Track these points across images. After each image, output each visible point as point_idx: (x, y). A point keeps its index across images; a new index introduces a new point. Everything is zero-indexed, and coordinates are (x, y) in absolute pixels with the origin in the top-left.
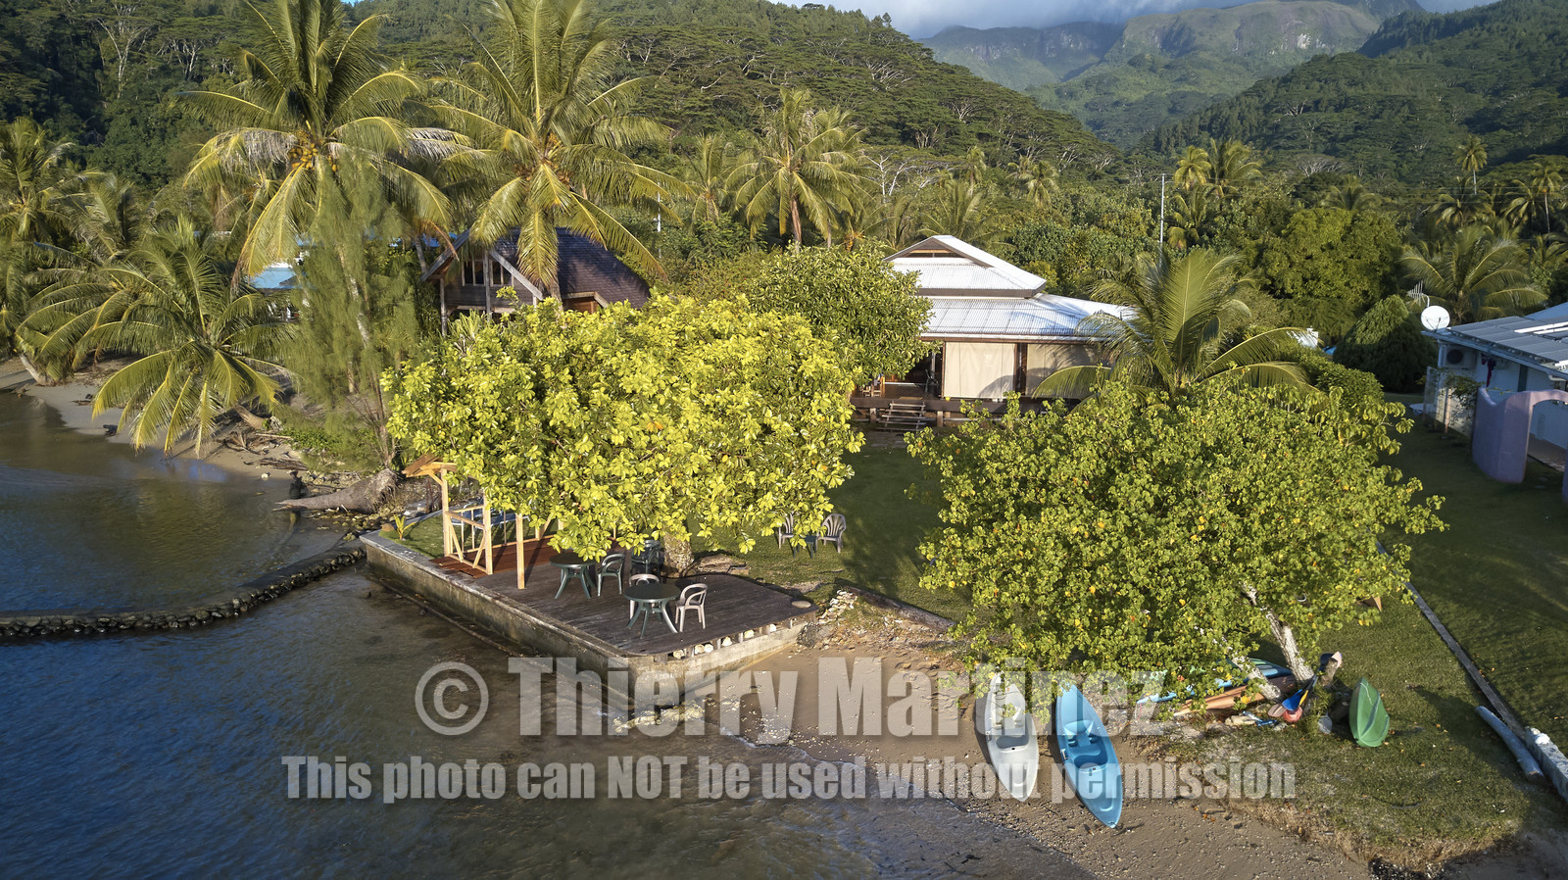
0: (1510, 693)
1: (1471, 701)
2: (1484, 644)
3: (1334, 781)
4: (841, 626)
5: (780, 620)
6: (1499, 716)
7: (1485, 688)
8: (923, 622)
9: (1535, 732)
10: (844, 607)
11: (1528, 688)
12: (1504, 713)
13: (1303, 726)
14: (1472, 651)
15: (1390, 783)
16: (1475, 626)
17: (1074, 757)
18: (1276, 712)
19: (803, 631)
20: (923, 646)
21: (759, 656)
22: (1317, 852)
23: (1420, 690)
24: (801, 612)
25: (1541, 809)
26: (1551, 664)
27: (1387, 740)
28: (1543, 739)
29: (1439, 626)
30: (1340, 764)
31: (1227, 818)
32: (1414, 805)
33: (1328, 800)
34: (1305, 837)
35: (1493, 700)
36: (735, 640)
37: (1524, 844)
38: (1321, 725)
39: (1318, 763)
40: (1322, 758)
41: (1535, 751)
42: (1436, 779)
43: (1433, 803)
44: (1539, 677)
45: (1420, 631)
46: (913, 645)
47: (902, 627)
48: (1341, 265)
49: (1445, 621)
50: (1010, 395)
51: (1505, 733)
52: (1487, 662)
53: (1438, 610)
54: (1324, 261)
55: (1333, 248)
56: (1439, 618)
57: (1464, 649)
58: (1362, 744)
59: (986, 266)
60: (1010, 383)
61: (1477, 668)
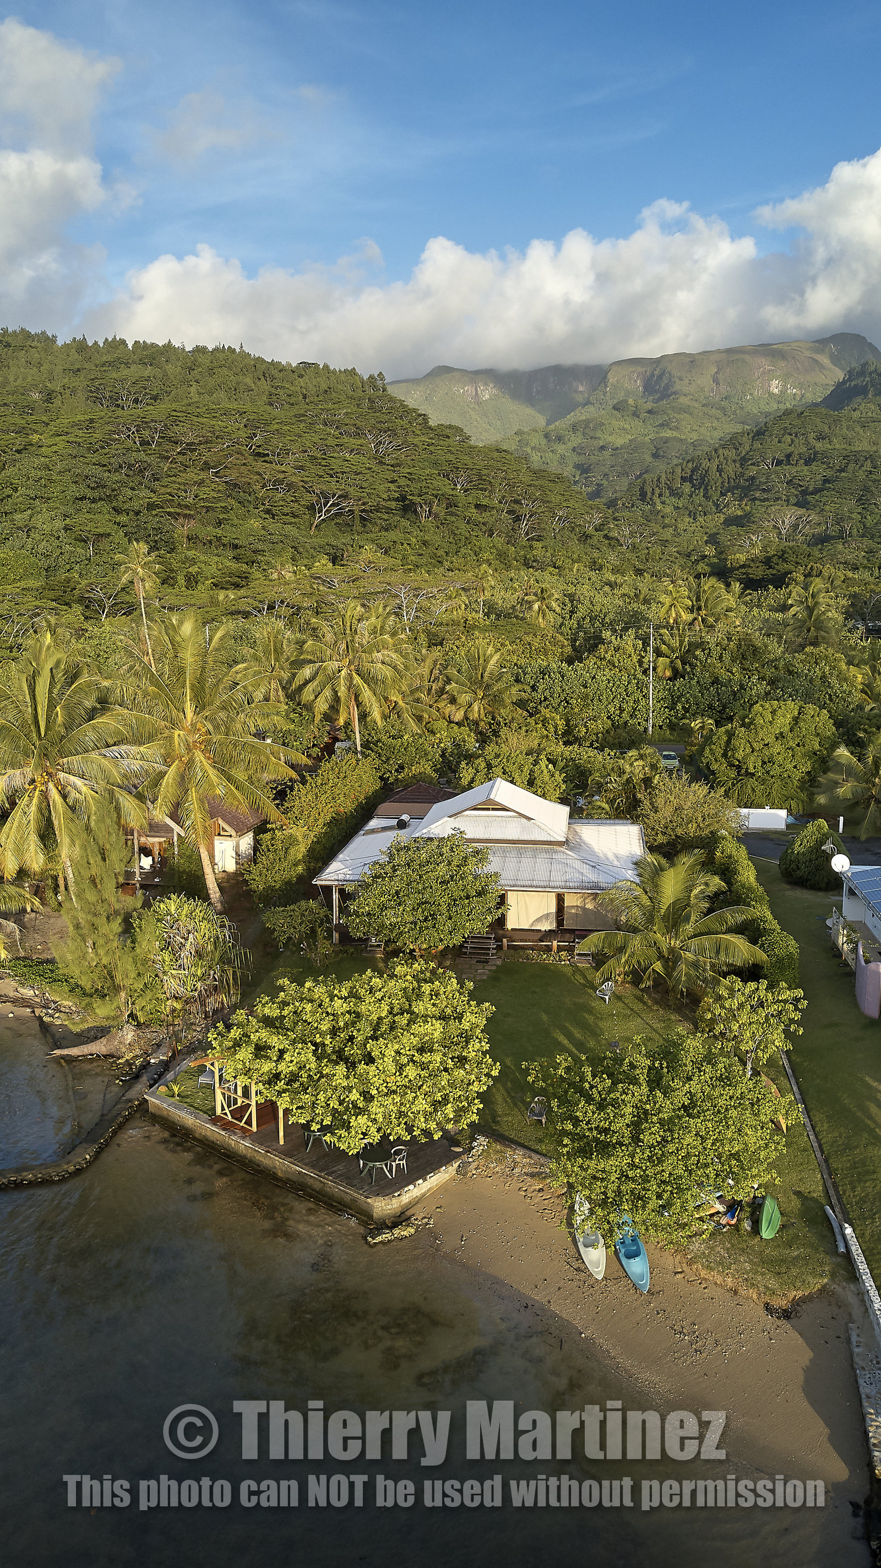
0: (844, 1191)
1: (825, 1202)
2: (837, 1155)
3: (751, 1262)
4: (482, 1162)
5: (448, 1163)
6: (834, 1212)
7: (831, 1192)
8: (530, 1157)
9: (846, 1225)
10: (482, 1148)
11: (853, 1189)
12: (837, 1209)
13: (737, 1227)
14: (831, 1161)
15: (776, 1261)
16: (835, 1142)
17: (623, 1251)
18: (723, 1221)
19: (459, 1166)
20: (532, 1175)
21: (437, 1185)
22: (741, 1301)
23: (798, 1193)
24: (458, 1155)
25: (842, 1272)
26: (867, 1172)
27: (777, 1233)
28: (849, 1231)
29: (815, 1145)
30: (754, 1250)
31: (700, 1284)
32: (785, 1273)
33: (747, 1273)
34: (736, 1292)
35: (834, 1201)
36: (425, 1180)
37: (832, 1291)
38: (747, 1225)
39: (743, 1250)
40: (746, 1247)
41: (844, 1236)
42: (797, 1258)
43: (795, 1272)
44: (859, 1181)
45: (805, 1150)
46: (526, 1174)
47: (518, 1160)
48: (790, 751)
49: (820, 1138)
50: (553, 926)
51: (835, 1224)
52: (837, 1169)
53: (817, 1129)
54: (777, 748)
55: (784, 737)
56: (816, 1136)
57: (826, 1161)
58: (764, 1237)
59: (529, 819)
60: (553, 919)
61: (830, 1175)
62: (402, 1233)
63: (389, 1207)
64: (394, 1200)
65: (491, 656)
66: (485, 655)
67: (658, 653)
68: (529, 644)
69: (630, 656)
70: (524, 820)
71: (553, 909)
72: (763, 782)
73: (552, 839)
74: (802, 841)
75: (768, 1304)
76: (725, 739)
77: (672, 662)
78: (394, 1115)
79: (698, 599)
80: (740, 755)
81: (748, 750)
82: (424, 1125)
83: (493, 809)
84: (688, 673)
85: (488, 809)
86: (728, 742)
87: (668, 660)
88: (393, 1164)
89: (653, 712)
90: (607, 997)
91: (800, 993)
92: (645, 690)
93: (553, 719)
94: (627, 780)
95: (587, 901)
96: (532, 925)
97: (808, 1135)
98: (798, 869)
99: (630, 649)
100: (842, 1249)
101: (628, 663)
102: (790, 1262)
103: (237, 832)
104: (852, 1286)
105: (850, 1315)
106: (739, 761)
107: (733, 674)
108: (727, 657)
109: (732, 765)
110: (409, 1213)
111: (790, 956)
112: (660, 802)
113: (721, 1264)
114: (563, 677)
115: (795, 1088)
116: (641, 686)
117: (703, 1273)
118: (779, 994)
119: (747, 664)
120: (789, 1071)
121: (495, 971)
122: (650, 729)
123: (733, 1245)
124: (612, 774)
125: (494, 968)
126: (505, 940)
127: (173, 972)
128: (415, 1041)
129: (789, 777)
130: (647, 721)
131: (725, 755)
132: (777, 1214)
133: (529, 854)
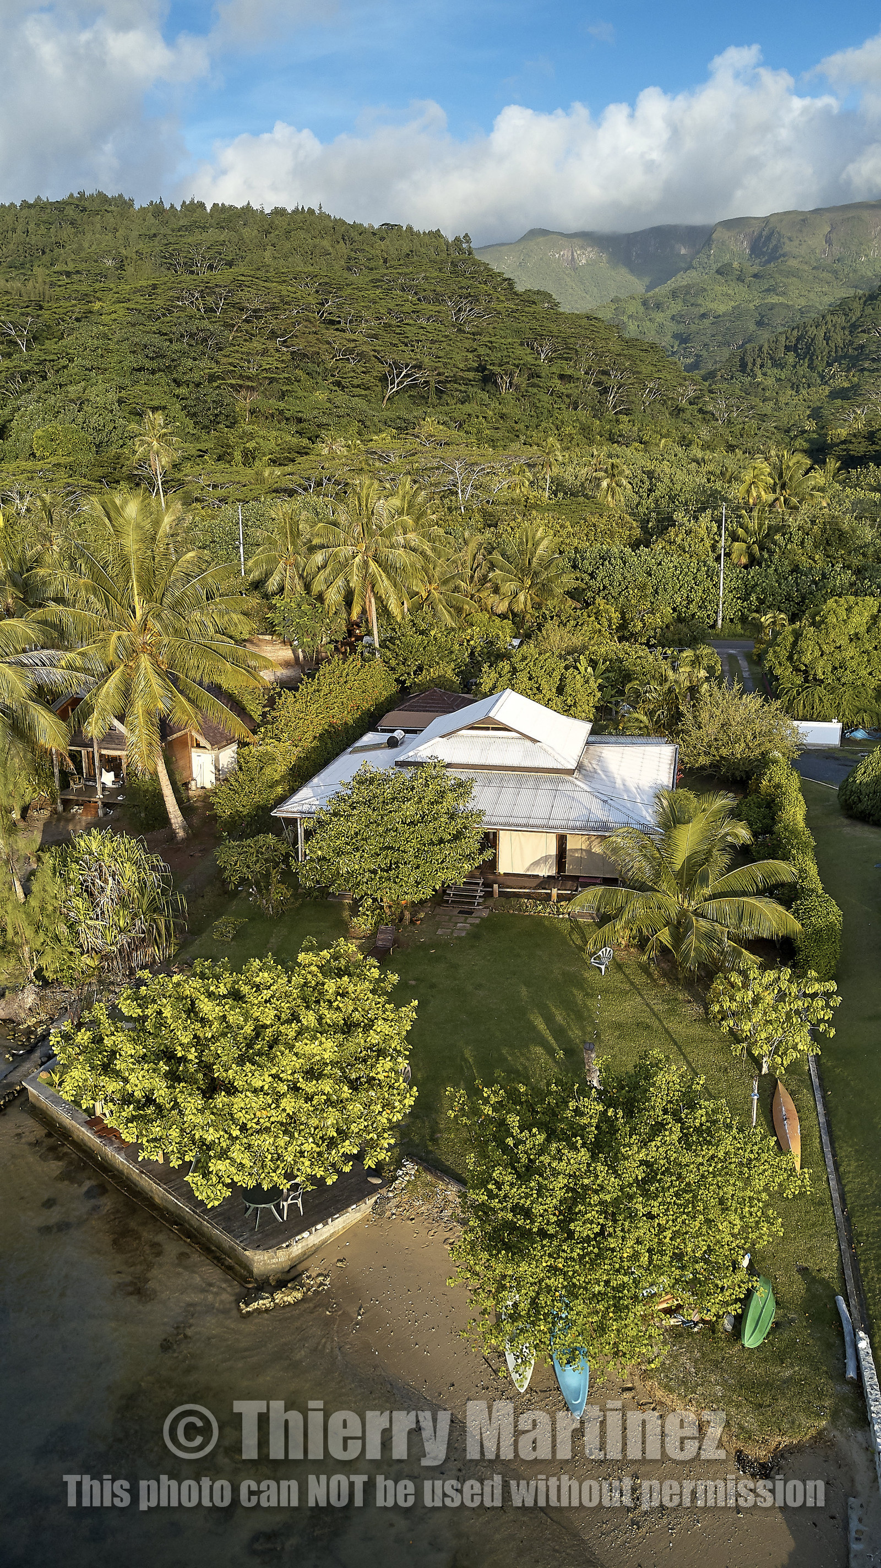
0: (867, 1270)
1: (836, 1286)
2: (864, 1213)
3: (724, 1383)
4: (406, 1198)
5: (359, 1200)
6: (848, 1306)
7: (849, 1272)
9: (862, 1334)
10: (407, 1178)
12: (853, 1302)
13: (713, 1326)
14: (854, 1220)
15: (760, 1385)
16: (862, 1191)
19: (376, 1202)
21: (343, 1228)
23: (804, 1271)
24: (375, 1189)
25: (847, 1410)
27: (767, 1337)
28: (863, 1344)
29: (836, 1195)
30: (730, 1364)
32: (769, 1406)
35: (850, 1287)
36: (326, 1224)
37: (831, 1441)
38: (726, 1324)
39: (716, 1364)
40: (720, 1359)
41: (857, 1352)
42: (788, 1381)
43: (782, 1404)
45: (821, 1203)
47: (450, 1198)
48: (865, 655)
49: (844, 1182)
50: (553, 872)
51: (847, 1328)
52: (861, 1234)
53: (842, 1169)
54: (850, 651)
55: (859, 639)
56: (839, 1179)
57: (848, 1219)
58: (746, 1345)
59: (535, 741)
60: (553, 861)
61: (850, 1242)
62: (285, 1299)
63: (274, 1261)
64: (280, 1253)
65: (543, 539)
66: (533, 538)
67: (735, 538)
68: (594, 525)
69: (702, 540)
70: (528, 743)
71: (553, 851)
72: (832, 690)
73: (559, 767)
74: (866, 768)
75: (741, 1452)
76: (791, 639)
77: (748, 548)
78: (269, 1157)
79: (781, 477)
80: (807, 658)
81: (817, 653)
82: (309, 1170)
83: (494, 729)
84: (766, 560)
85: (487, 729)
86: (795, 644)
87: (744, 545)
88: (285, 1203)
89: (724, 603)
90: (603, 967)
91: (832, 986)
92: (715, 579)
93: (607, 611)
94: (669, 689)
95: (595, 843)
96: (528, 870)
97: (828, 1178)
98: (860, 801)
99: (703, 532)
100: (851, 1374)
101: (700, 548)
102: (778, 1388)
103: (212, 745)
104: (859, 1435)
105: (853, 1481)
106: (806, 666)
107: (815, 562)
108: (809, 544)
109: (797, 670)
110: (300, 1268)
111: (831, 927)
112: (704, 716)
113: (684, 1383)
114: (624, 563)
115: (820, 1108)
116: (711, 574)
117: (660, 1394)
118: (805, 986)
119: (831, 551)
120: (816, 1080)
121: (477, 926)
122: (720, 622)
123: (704, 1355)
124: (652, 682)
125: (478, 921)
126: (496, 886)
127: (89, 922)
128: (298, 1063)
129: (863, 685)
130: (716, 613)
131: (790, 658)
132: (771, 1305)
133: (531, 784)
